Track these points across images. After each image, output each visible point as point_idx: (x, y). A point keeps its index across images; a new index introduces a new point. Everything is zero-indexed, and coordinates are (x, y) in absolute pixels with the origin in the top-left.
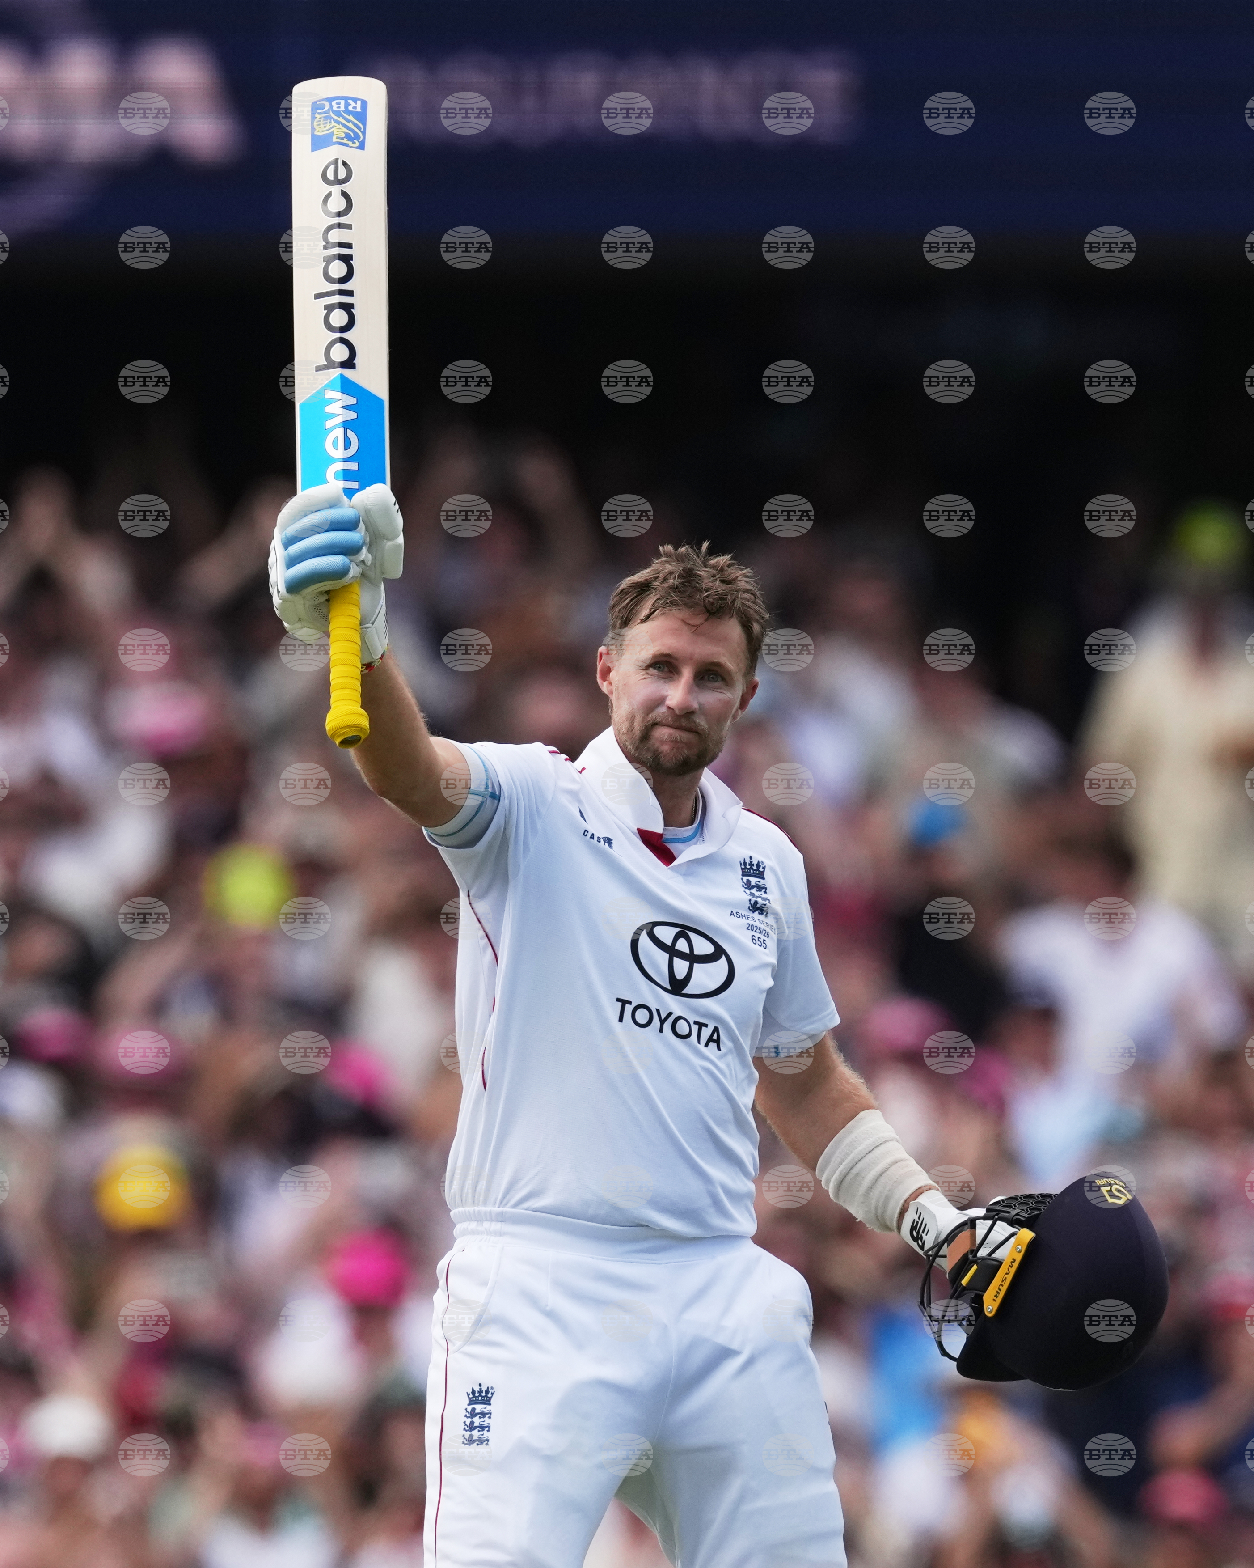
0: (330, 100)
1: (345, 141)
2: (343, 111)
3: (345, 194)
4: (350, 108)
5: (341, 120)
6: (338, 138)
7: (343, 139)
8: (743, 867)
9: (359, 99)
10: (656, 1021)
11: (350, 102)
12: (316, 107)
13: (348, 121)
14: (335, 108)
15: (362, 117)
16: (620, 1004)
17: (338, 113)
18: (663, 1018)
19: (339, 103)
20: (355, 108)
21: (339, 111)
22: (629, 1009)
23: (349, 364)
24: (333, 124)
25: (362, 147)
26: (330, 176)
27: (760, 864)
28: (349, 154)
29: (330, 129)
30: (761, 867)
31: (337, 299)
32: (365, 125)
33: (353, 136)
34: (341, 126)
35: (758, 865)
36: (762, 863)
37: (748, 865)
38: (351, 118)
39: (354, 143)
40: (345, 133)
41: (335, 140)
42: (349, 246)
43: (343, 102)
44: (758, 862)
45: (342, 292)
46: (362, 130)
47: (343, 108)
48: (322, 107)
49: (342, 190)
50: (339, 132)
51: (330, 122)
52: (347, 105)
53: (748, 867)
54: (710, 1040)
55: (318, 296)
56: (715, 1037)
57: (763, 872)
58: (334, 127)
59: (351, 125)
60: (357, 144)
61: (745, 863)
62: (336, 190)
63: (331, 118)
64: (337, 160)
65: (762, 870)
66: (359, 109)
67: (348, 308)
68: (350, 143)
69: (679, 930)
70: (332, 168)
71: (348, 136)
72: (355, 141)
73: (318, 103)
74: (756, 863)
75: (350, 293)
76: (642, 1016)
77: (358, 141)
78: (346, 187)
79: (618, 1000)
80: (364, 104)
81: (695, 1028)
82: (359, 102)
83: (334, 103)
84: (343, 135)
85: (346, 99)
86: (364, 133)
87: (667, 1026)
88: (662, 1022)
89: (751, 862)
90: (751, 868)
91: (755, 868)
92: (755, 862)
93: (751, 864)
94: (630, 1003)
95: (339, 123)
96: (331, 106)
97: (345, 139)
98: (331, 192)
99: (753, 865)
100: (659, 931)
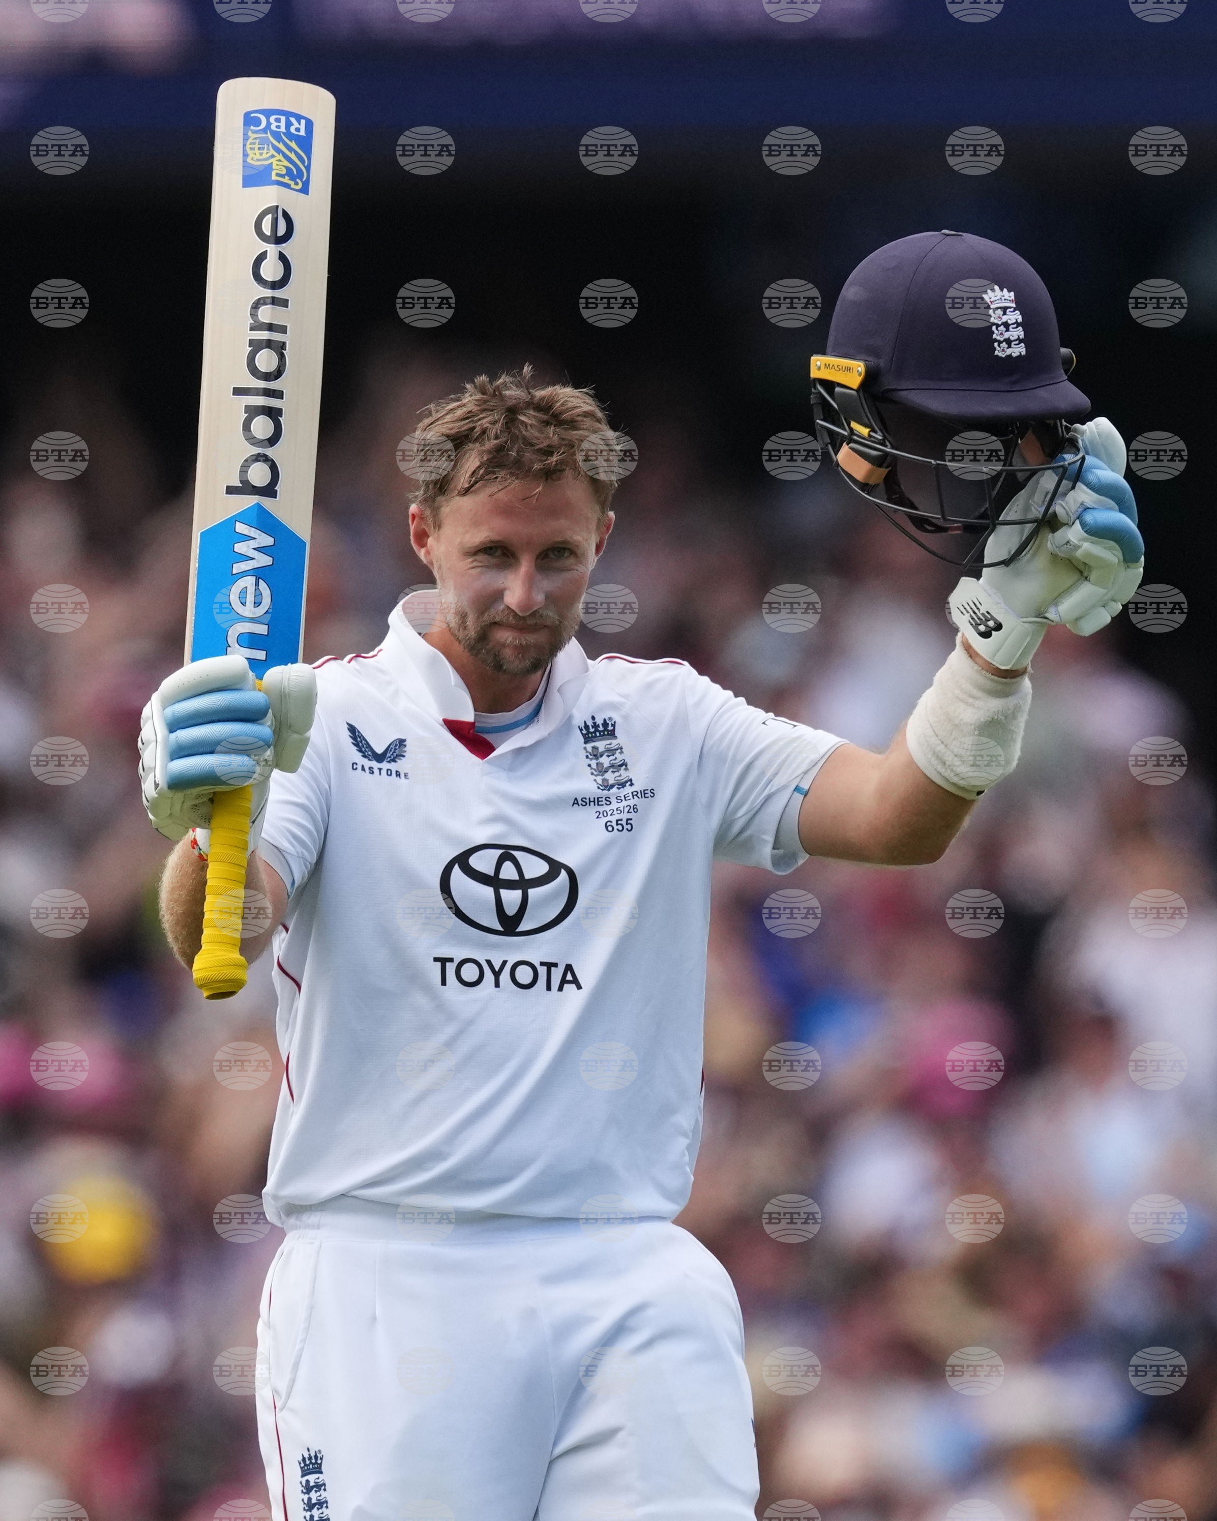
0: (268, 113)
1: (286, 180)
2: (283, 133)
3: (282, 257)
4: (292, 129)
5: (281, 146)
6: (278, 175)
7: (283, 176)
8: (584, 732)
9: (304, 118)
10: (489, 975)
11: (293, 120)
12: (249, 120)
13: (290, 149)
14: (273, 127)
15: (306, 143)
16: (439, 964)
17: (277, 135)
18: (497, 969)
19: (278, 120)
20: (298, 130)
21: (279, 132)
22: (451, 968)
23: (269, 491)
24: (272, 152)
25: (305, 190)
26: (267, 229)
27: (608, 722)
28: (290, 200)
29: (266, 159)
30: (610, 726)
31: (260, 401)
32: (309, 154)
33: (295, 173)
34: (281, 157)
35: (605, 724)
36: (610, 719)
37: (591, 727)
38: (293, 145)
39: (297, 184)
40: (287, 168)
41: (274, 177)
42: (283, 329)
43: (283, 119)
44: (605, 720)
45: (268, 393)
46: (306, 164)
47: (283, 129)
48: (258, 122)
49: (280, 252)
50: (279, 165)
51: (268, 149)
52: (289, 124)
53: (592, 730)
54: (564, 981)
55: (238, 391)
56: (569, 977)
57: (614, 730)
58: (273, 156)
59: (293, 156)
60: (300, 186)
61: (587, 727)
62: (272, 250)
63: (269, 143)
64: (277, 207)
65: (612, 728)
66: (302, 133)
67: (273, 414)
68: (292, 183)
69: (502, 851)
70: (269, 217)
71: (289, 172)
72: (298, 180)
73: (252, 115)
74: (602, 722)
75: (278, 394)
76: (470, 973)
77: (301, 180)
78: (285, 248)
79: (436, 960)
80: (309, 125)
81: (542, 971)
82: (303, 122)
83: (272, 119)
84: (284, 171)
85: (288, 114)
86: (308, 168)
87: (505, 976)
88: (497, 974)
89: (595, 723)
90: (596, 730)
91: (601, 728)
92: (599, 721)
93: (595, 726)
94: (451, 960)
95: (278, 151)
96: (269, 124)
97: (286, 177)
98: (266, 251)
99: (598, 726)
100: (475, 861)
